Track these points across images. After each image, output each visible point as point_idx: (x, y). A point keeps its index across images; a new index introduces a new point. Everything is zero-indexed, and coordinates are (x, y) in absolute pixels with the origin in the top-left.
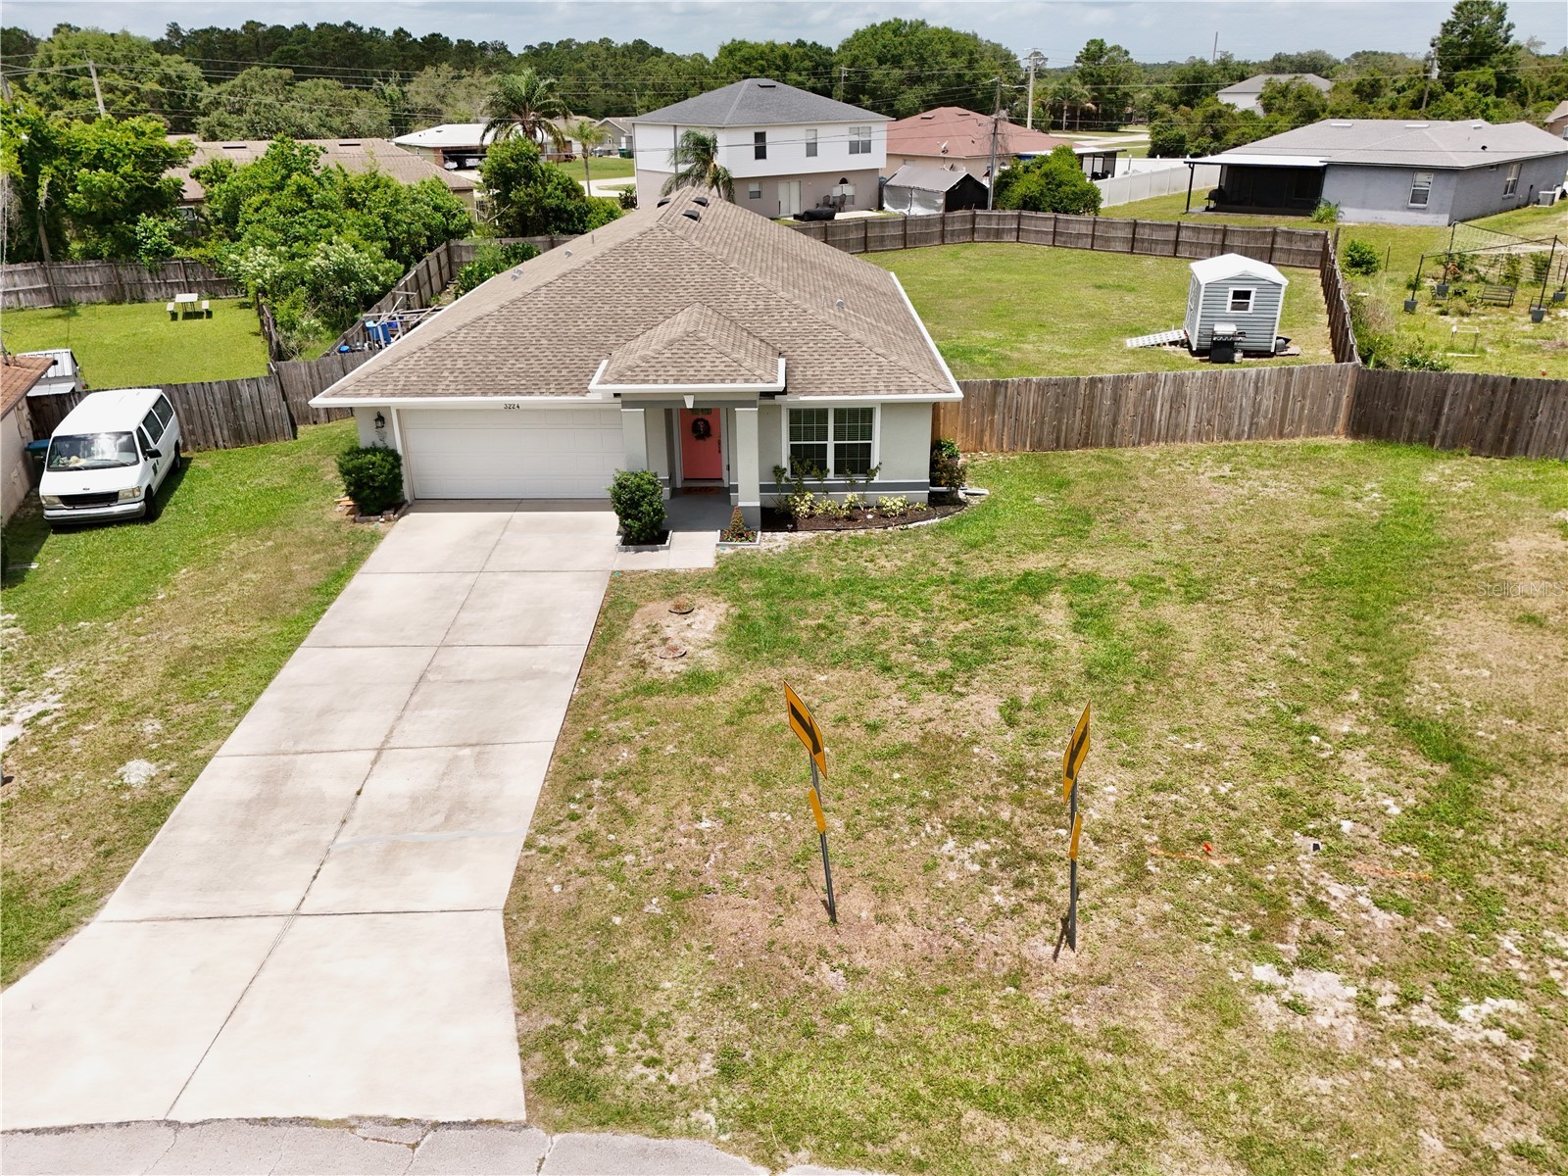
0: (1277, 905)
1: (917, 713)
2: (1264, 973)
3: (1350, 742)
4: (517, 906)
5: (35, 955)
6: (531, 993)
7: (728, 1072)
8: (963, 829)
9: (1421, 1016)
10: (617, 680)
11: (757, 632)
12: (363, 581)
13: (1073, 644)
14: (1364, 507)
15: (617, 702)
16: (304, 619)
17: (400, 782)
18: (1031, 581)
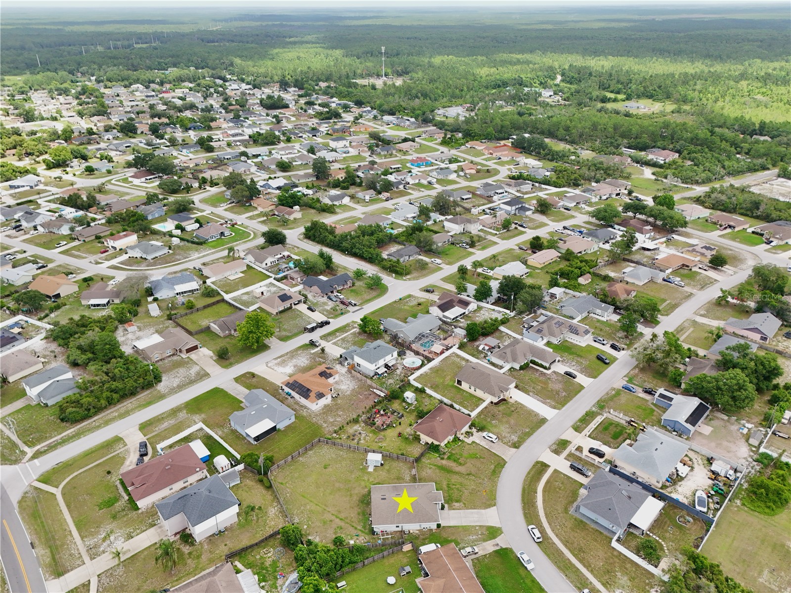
0: (480, 483)
1: (467, 494)
2: (484, 485)
3: (468, 477)
4: (484, 509)
5: (491, 526)
6: (490, 507)
7: (492, 501)
8: (477, 493)
9: (486, 481)
11: (457, 501)
12: (452, 524)
13: (458, 486)
14: (433, 467)
15: (466, 507)
16: (458, 526)
17: (476, 516)
18: (448, 487)
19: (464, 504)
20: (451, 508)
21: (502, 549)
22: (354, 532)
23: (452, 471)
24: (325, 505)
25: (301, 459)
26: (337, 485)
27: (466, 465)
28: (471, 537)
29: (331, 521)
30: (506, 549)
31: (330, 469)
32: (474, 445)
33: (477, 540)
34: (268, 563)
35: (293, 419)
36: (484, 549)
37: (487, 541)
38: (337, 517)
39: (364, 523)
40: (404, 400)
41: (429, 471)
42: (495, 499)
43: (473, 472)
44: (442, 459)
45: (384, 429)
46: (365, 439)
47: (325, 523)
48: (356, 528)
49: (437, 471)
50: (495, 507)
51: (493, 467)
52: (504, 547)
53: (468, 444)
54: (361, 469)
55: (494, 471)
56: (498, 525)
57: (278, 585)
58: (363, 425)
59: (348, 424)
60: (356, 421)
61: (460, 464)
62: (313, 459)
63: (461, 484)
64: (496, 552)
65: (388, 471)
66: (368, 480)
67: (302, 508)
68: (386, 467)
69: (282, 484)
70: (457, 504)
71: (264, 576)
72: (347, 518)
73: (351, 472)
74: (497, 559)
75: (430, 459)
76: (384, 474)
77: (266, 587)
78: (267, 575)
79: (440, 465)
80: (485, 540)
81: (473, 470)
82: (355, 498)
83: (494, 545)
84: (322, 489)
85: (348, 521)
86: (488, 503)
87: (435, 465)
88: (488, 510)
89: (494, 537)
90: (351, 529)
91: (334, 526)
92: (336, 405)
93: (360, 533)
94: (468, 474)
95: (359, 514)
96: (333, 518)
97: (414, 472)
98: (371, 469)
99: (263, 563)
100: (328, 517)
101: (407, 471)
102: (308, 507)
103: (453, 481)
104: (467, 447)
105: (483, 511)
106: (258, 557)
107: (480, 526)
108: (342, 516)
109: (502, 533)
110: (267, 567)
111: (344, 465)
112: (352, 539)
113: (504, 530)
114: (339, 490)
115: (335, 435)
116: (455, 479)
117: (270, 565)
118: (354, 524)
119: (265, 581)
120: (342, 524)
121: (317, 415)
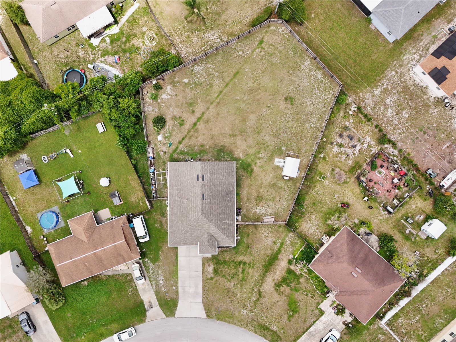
0: (245, 305)
1: (228, 285)
2: (243, 310)
3: (255, 292)
4: (203, 302)
5: (177, 305)
6: (205, 309)
7: (216, 315)
8: (229, 298)
9: (249, 314)
10: (205, 278)
11: (216, 271)
12: (179, 258)
13: (241, 275)
14: (276, 248)
15: (206, 281)
16: (177, 265)
17: (192, 290)
18: (240, 263)
19: (212, 279)
20: (205, 261)
21: (145, 311)
22: (175, 140)
23: (266, 272)
24: (219, 103)
25: (308, 62)
26: (253, 118)
27: (275, 292)
28: (162, 278)
29: (193, 112)
30: (145, 316)
31: (283, 105)
32: (317, 312)
33: (157, 284)
34: (136, 42)
35: (391, 39)
36: (144, 290)
37: (157, 296)
38: (199, 120)
39: (187, 153)
40: (428, 218)
41: (269, 241)
42: (218, 319)
43: (262, 300)
44: (290, 262)
45: (360, 182)
46: (341, 153)
47: (191, 104)
48: (180, 143)
49: (269, 252)
50: (205, 316)
51: (275, 329)
52: (148, 314)
53: (318, 304)
54: (280, 149)
55: (266, 328)
56: (178, 314)
57: (106, 57)
58: (375, 150)
59: (376, 127)
60: (383, 139)
61: (278, 286)
62: (306, 80)
63: (244, 280)
64: (142, 303)
65: (273, 185)
66: (259, 159)
67: (216, 74)
68: (280, 184)
69: (261, 42)
70: (211, 269)
71: (117, 40)
72: (197, 131)
73: (275, 135)
74: (132, 302)
75: (293, 244)
76: (269, 180)
77: (104, 44)
78: (119, 43)
79: (280, 257)
80: (157, 293)
81: (266, 301)
82: (227, 141)
83: (150, 302)
84: (247, 97)
85: (192, 133)
86: (213, 309)
87: (279, 250)
88: (201, 307)
89: (161, 305)
90: (179, 137)
91: (185, 116)
92: (427, 106)
93: (173, 147)
94: (260, 293)
95: (202, 146)
96: (198, 114)
97: (268, 220)
98: (278, 161)
99: (135, 36)
100: (200, 108)
101: (270, 210)
102: (217, 82)
103: (250, 270)
104: (313, 302)
105: (200, 300)
106: (144, 29)
107: (177, 292)
108: (201, 126)
109: (167, 316)
110: (130, 42)
111: (290, 125)
112: (165, 138)
113: (171, 319)
114: (244, 120)
115: (354, 108)
116: (254, 274)
117: (133, 45)
118: (187, 140)
119: (112, 42)
120: (188, 125)
121: (402, 75)
